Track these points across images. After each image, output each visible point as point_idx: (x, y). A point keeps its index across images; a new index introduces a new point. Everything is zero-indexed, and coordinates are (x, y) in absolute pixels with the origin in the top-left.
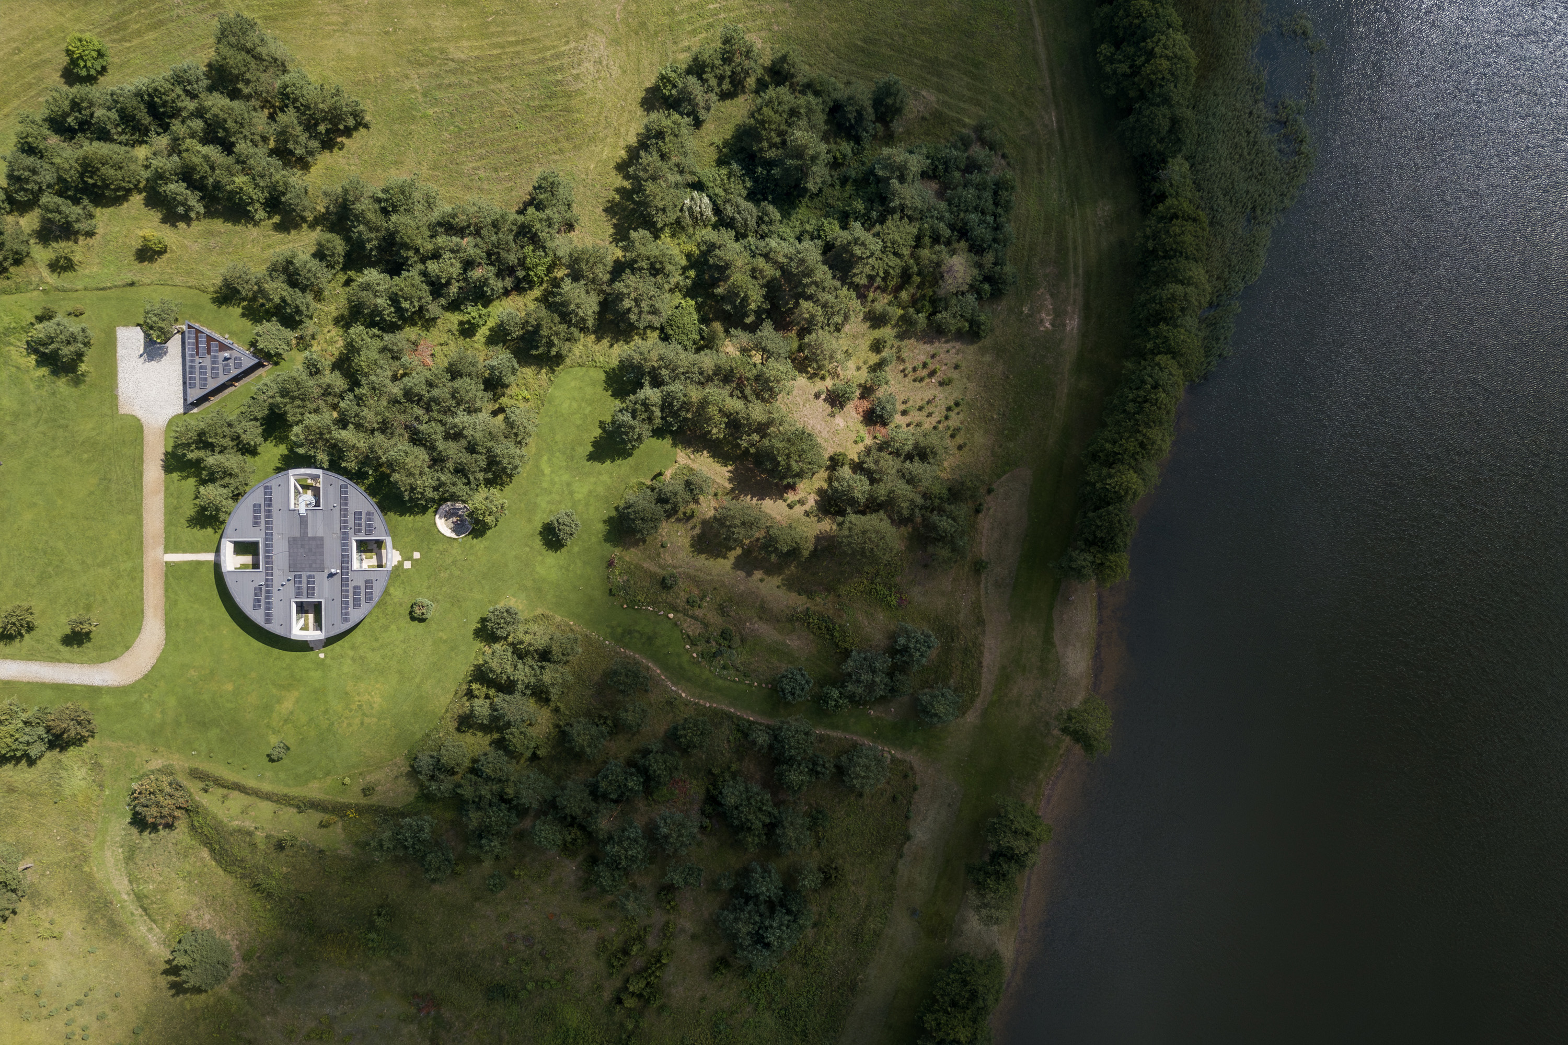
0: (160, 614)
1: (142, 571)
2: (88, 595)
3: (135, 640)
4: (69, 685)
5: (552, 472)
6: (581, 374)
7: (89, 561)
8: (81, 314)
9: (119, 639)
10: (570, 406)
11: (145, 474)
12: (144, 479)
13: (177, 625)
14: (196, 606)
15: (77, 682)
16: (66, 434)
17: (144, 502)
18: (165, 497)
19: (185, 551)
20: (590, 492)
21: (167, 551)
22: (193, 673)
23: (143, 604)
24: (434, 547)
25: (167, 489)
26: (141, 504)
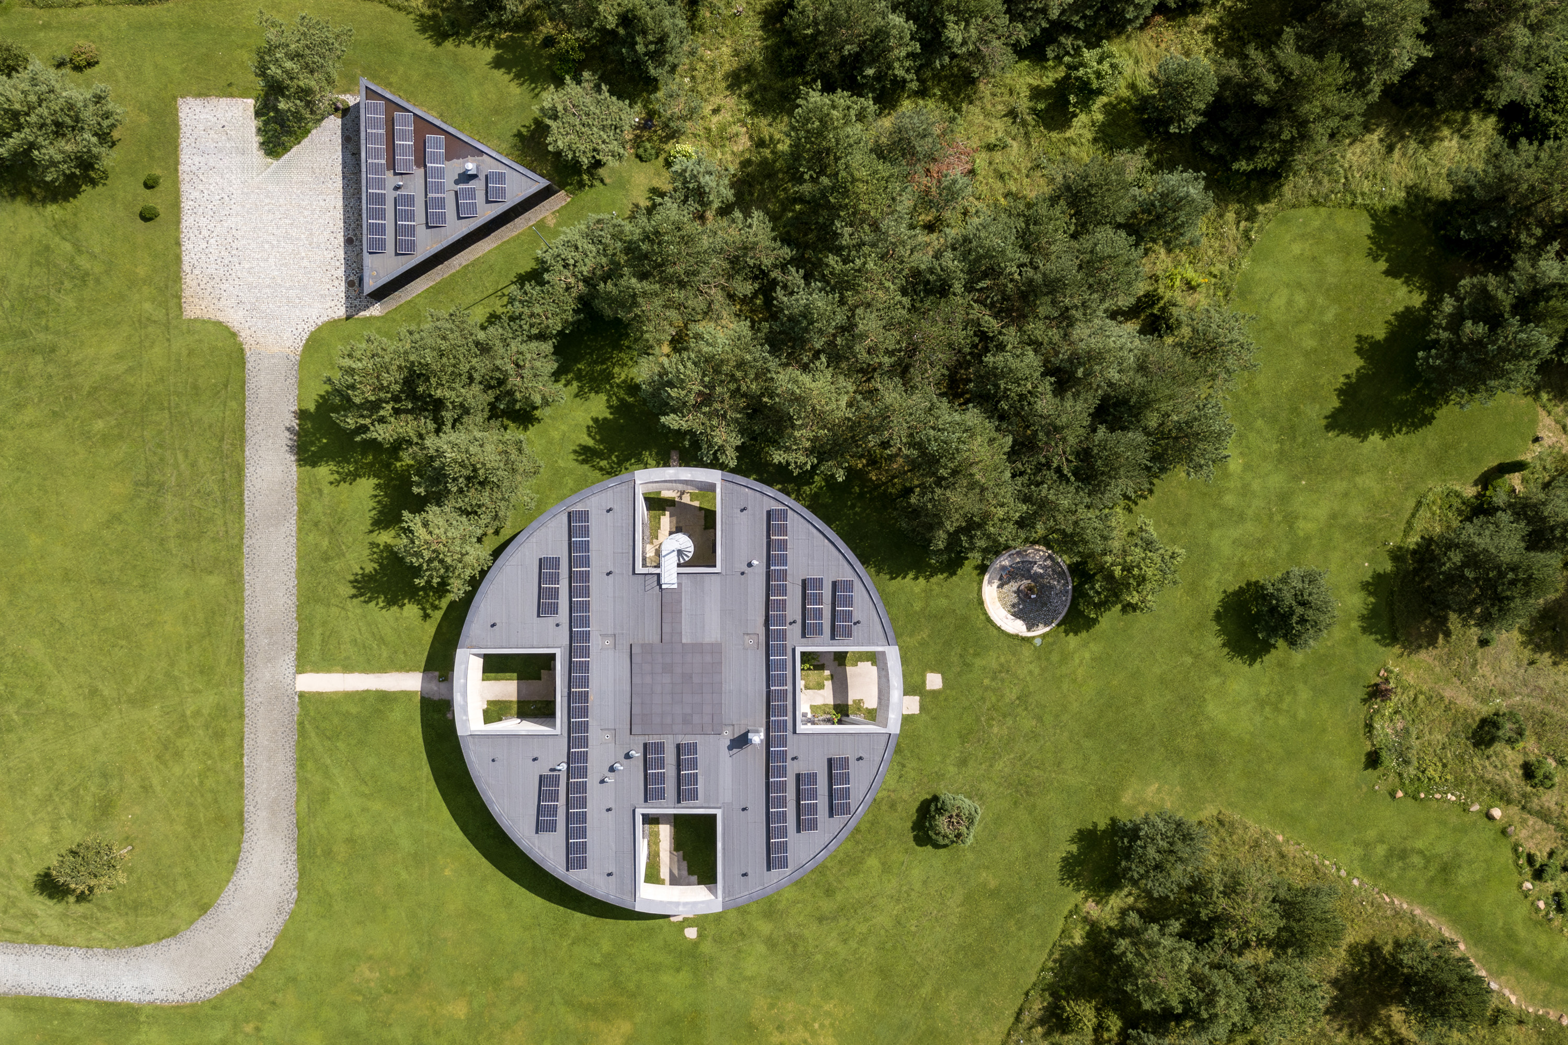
0: (286, 822)
1: (241, 716)
2: (105, 775)
3: (221, 889)
4: (57, 1000)
5: (1247, 467)
6: (1317, 223)
7: (107, 690)
8: (90, 64)
9: (182, 885)
10: (1290, 302)
11: (249, 471)
12: (247, 483)
13: (328, 853)
14: (376, 806)
15: (77, 993)
16: (50, 369)
17: (247, 542)
18: (300, 530)
19: (348, 668)
20: (1334, 516)
21: (302, 665)
22: (366, 974)
23: (241, 798)
24: (978, 662)
25: (304, 509)
26: (240, 546)
